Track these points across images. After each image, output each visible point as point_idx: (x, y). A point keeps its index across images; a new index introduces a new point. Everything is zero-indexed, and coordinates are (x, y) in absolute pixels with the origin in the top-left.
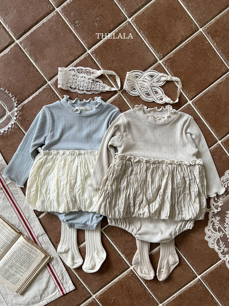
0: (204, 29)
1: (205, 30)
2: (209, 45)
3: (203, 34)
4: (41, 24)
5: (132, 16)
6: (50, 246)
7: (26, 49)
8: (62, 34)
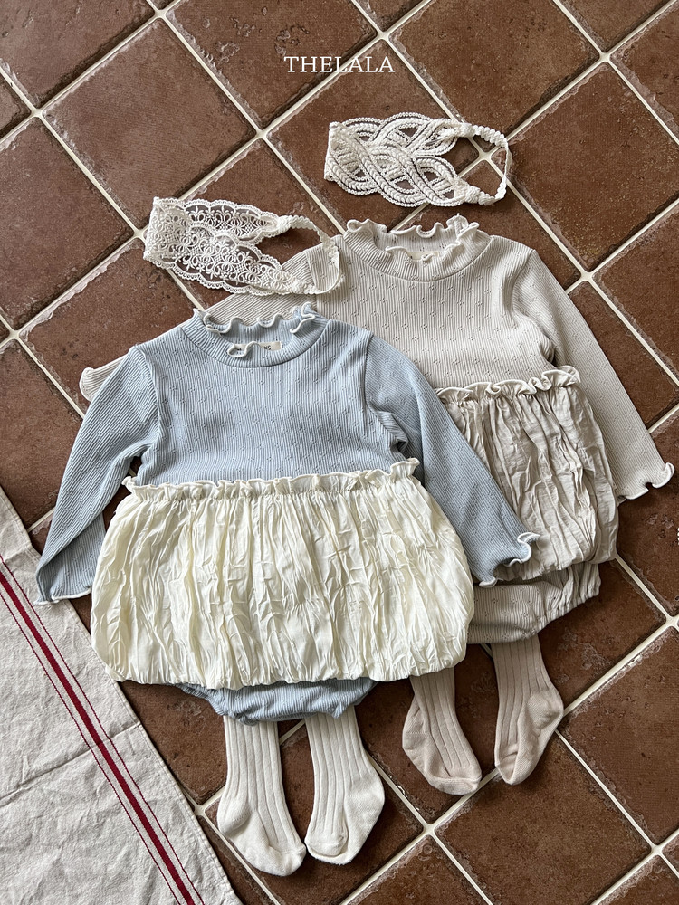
0: (614, 57)
1: (619, 57)
2: (634, 102)
3: (613, 70)
4: (111, 59)
5: (392, 24)
6: (152, 762)
7: (66, 135)
8: (178, 86)
